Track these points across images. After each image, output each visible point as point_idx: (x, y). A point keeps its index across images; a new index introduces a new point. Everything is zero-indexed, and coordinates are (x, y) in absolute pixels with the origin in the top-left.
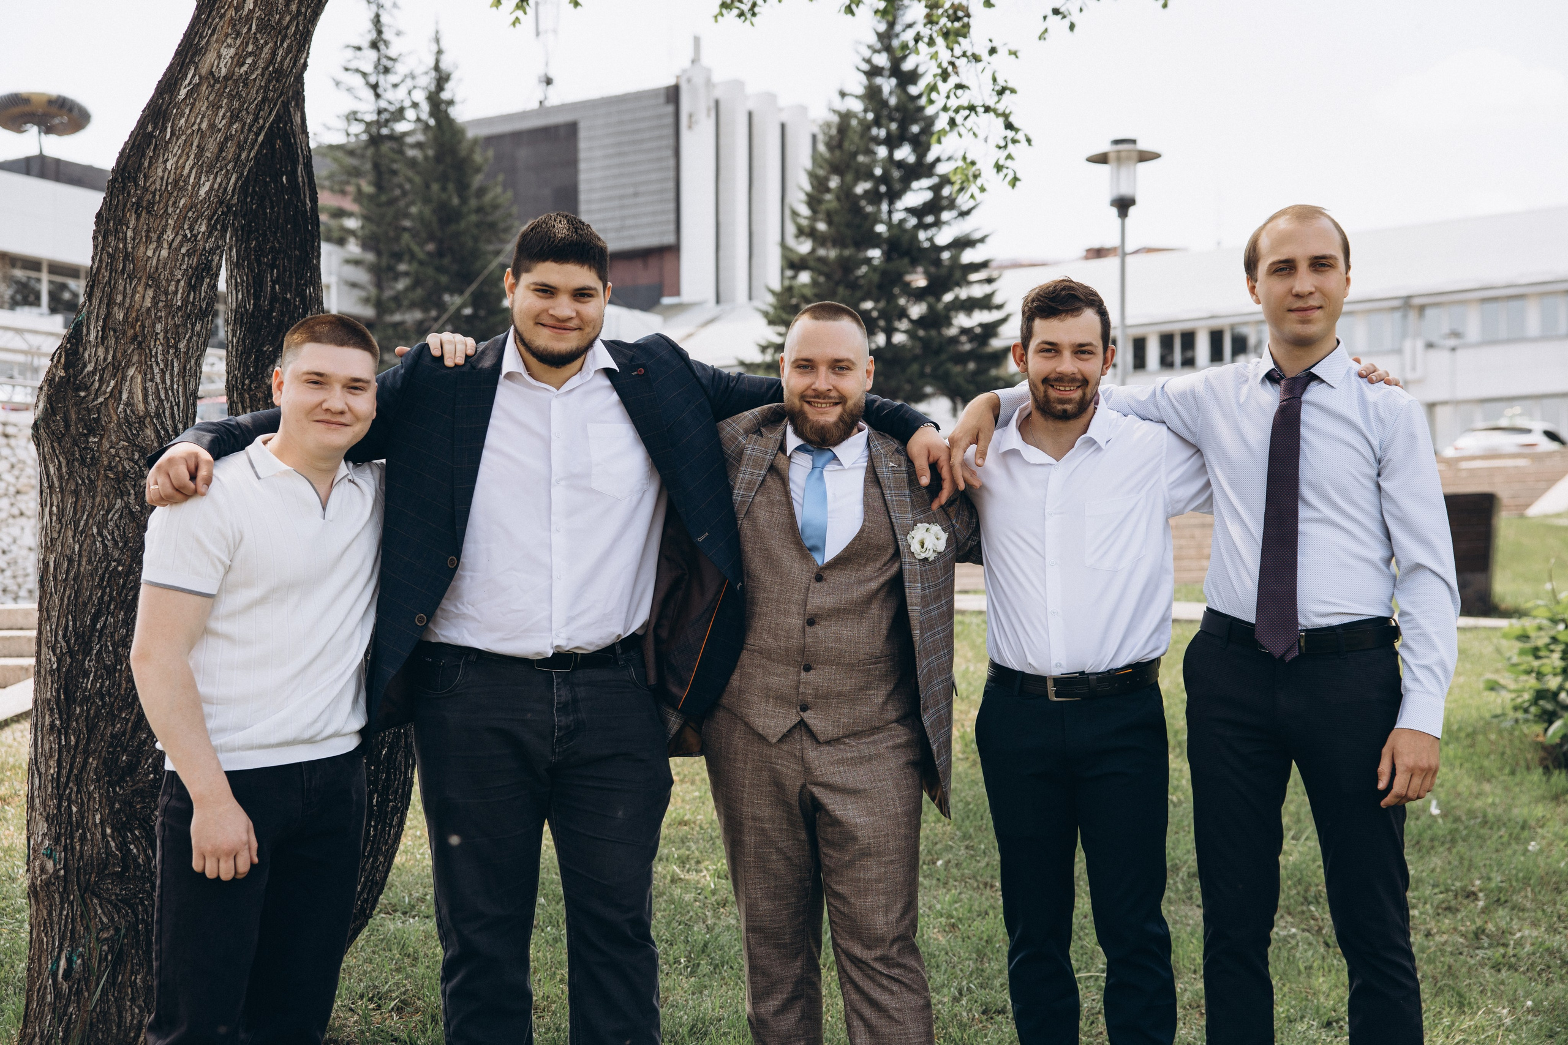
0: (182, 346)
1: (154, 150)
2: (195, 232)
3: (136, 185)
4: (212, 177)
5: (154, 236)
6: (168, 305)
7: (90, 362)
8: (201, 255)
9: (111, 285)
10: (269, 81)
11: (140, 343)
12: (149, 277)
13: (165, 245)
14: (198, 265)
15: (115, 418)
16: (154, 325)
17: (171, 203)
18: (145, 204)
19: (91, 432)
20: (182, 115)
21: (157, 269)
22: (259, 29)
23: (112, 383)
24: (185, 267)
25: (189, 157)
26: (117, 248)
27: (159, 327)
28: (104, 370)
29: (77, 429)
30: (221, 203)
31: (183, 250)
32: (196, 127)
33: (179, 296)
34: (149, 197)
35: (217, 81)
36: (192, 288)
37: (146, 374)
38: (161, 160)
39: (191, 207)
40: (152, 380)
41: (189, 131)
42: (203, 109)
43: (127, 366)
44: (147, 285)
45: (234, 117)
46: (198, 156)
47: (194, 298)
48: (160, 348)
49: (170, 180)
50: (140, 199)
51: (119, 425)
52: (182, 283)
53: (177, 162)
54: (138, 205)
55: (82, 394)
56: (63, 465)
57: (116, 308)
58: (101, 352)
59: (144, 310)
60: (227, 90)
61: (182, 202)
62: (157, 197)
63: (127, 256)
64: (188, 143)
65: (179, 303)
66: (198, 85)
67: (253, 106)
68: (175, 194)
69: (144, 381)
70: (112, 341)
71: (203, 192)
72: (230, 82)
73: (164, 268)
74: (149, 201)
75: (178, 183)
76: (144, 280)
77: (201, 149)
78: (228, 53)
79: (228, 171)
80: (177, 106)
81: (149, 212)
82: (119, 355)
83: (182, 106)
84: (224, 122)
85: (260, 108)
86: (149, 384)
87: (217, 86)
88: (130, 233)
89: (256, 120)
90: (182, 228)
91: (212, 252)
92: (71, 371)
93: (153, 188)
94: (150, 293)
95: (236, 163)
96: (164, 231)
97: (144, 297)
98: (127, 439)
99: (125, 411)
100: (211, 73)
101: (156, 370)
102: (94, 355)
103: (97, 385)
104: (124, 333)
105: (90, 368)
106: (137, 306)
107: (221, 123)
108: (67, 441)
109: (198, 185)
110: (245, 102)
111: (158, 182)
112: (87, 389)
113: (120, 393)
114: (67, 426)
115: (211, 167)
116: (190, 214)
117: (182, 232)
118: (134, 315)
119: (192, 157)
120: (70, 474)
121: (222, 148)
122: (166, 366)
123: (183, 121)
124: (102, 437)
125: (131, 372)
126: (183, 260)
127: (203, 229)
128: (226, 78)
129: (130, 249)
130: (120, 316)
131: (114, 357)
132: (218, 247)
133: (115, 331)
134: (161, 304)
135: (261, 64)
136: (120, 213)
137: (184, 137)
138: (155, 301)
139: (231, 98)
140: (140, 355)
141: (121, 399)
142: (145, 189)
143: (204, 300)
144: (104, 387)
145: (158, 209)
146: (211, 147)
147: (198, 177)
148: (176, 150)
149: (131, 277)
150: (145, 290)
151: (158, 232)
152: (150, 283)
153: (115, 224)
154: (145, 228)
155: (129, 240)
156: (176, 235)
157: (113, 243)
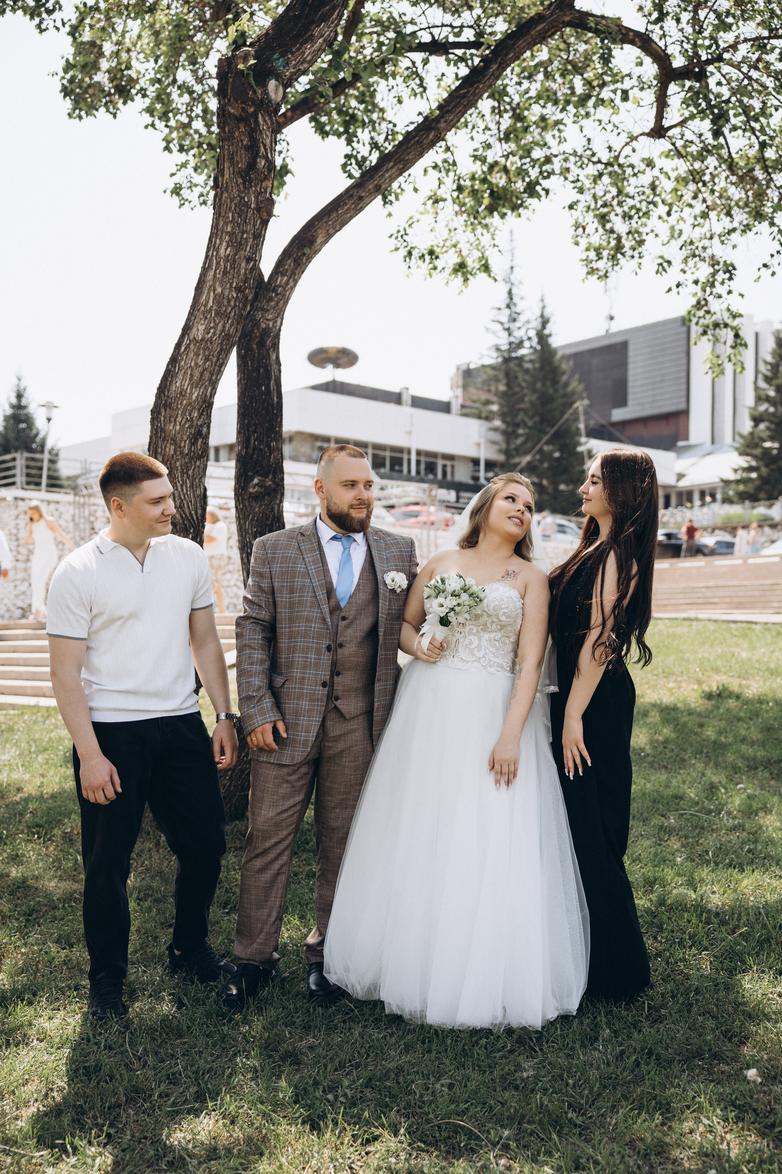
0: (190, 472)
1: (172, 379)
2: (192, 417)
3: (165, 394)
4: (198, 389)
5: (173, 420)
6: (182, 453)
9: (156, 444)
10: (223, 341)
12: (172, 439)
13: (178, 424)
14: (195, 433)
17: (179, 403)
18: (168, 404)
20: (183, 360)
21: (175, 435)
22: (216, 315)
24: (188, 434)
25: (186, 380)
26: (158, 426)
27: (178, 464)
30: (204, 402)
31: (187, 426)
32: (189, 365)
33: (187, 448)
34: (170, 400)
35: (197, 342)
36: (193, 444)
38: (174, 382)
39: (189, 404)
41: (186, 368)
42: (192, 356)
44: (171, 444)
45: (207, 359)
46: (191, 379)
47: (195, 449)
49: (179, 392)
50: (166, 402)
52: (187, 442)
53: (181, 383)
54: (165, 405)
59: (170, 455)
61: (184, 402)
62: (173, 400)
63: (161, 432)
64: (186, 373)
65: (187, 452)
66: (189, 344)
67: (216, 353)
68: (181, 398)
71: (194, 397)
72: (203, 342)
73: (178, 435)
74: (170, 403)
75: (182, 393)
77: (192, 375)
78: (202, 328)
80: (181, 355)
81: (170, 408)
83: (183, 355)
84: (202, 362)
85: (220, 353)
87: (198, 345)
88: (163, 419)
89: (218, 360)
90: (185, 415)
91: (201, 426)
93: (171, 397)
94: (173, 447)
95: (210, 382)
96: (177, 417)
97: (170, 449)
100: (195, 338)
106: (167, 454)
107: (200, 363)
109: (191, 393)
110: (211, 352)
111: (174, 393)
115: (197, 384)
116: (189, 408)
117: (185, 417)
118: (166, 458)
119: (188, 380)
121: (202, 374)
123: (183, 363)
126: (187, 431)
127: (196, 415)
128: (202, 340)
129: (163, 426)
132: (205, 423)
134: (178, 453)
135: (218, 332)
136: (158, 409)
137: (184, 371)
138: (175, 451)
139: (204, 349)
142: (168, 397)
145: (174, 406)
146: (197, 374)
147: (191, 390)
148: (180, 377)
149: (164, 440)
150: (170, 446)
151: (174, 418)
152: (172, 442)
153: (157, 414)
154: (168, 415)
155: (162, 422)
156: (183, 418)
157: (156, 424)
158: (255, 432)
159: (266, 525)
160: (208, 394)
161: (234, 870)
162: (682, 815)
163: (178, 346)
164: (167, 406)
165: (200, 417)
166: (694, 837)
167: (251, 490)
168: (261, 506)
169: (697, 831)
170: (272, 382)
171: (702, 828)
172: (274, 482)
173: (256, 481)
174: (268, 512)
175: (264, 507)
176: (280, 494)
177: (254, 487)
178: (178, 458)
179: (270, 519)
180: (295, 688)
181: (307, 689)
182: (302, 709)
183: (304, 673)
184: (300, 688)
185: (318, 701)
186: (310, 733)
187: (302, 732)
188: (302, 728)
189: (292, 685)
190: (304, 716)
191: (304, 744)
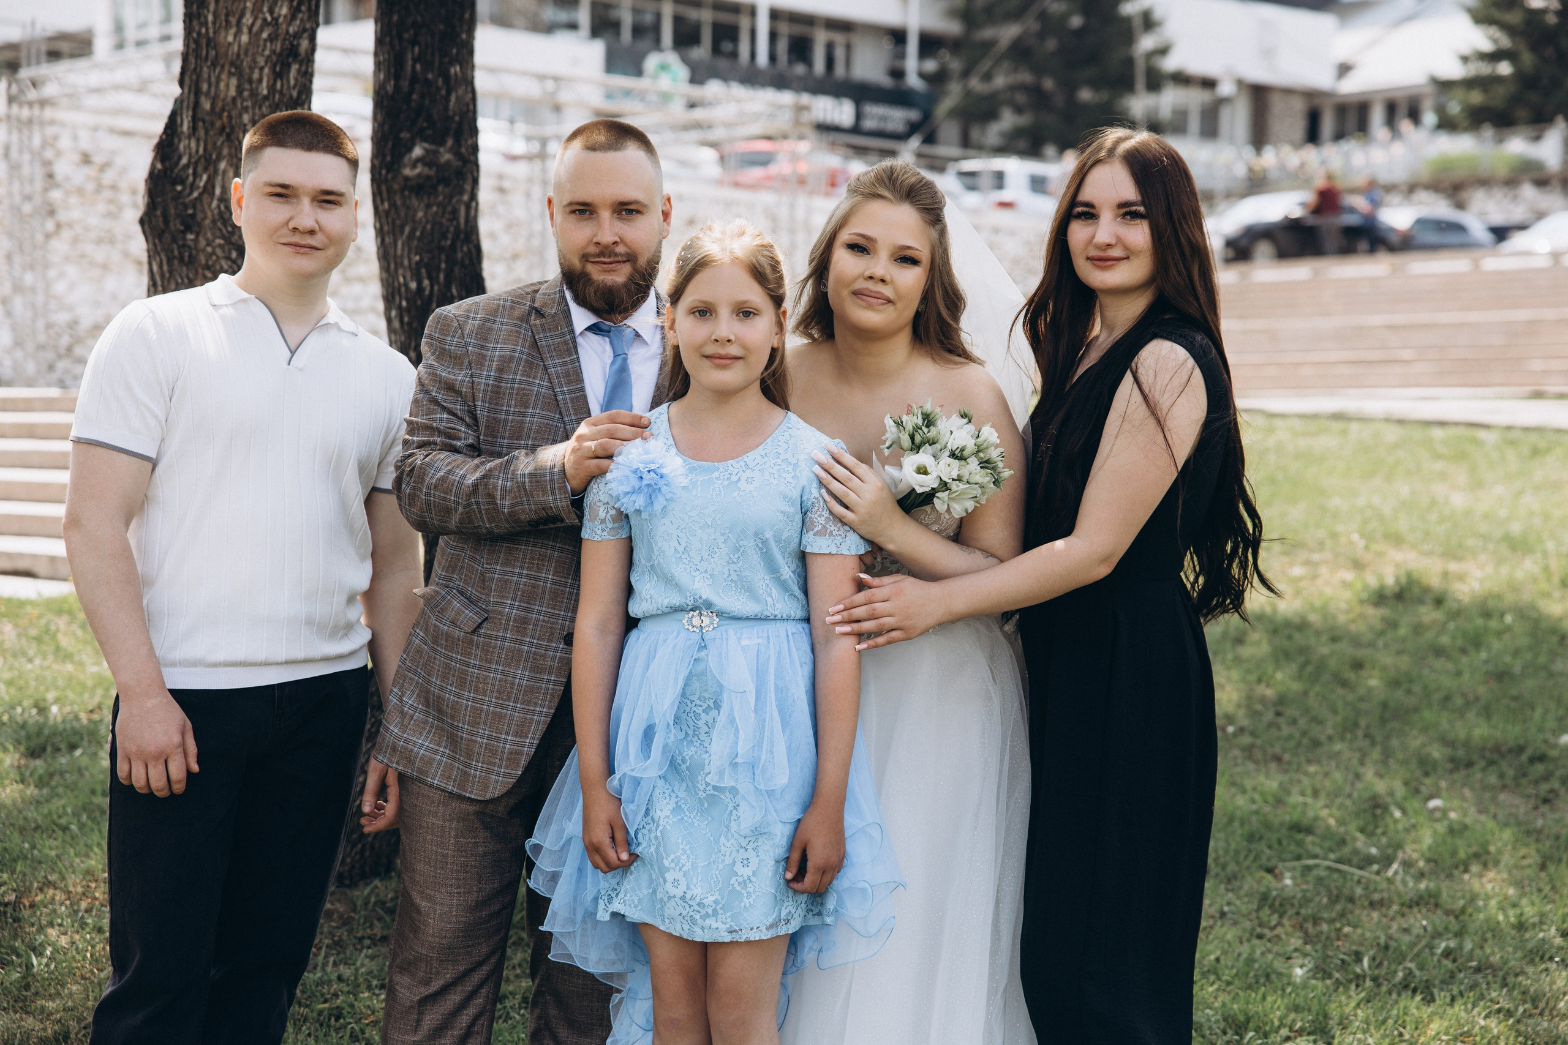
2: (275, 15)
5: (233, 20)
6: (254, 94)
7: (185, 153)
8: (285, 39)
9: (197, 70)
11: (228, 136)
12: (232, 64)
13: (245, 30)
14: (282, 50)
15: (209, 214)
16: (240, 116)
19: (188, 229)
21: (238, 55)
23: (205, 177)
24: (267, 52)
26: (199, 33)
28: (196, 163)
29: (175, 225)
31: (265, 35)
33: (264, 84)
36: (279, 74)
43: (219, 158)
44: (230, 74)
47: (282, 86)
51: (214, 222)
52: (266, 70)
55: (179, 188)
56: (165, 262)
57: (203, 99)
58: (193, 144)
59: (229, 99)
63: (208, 45)
65: (265, 92)
70: (201, 133)
73: (246, 54)
82: (210, 147)
88: (210, 18)
90: (261, 11)
91: (297, 36)
92: (167, 164)
94: (234, 82)
96: (242, 15)
97: (227, 86)
98: (223, 237)
99: (219, 207)
102: (188, 147)
103: (191, 179)
104: (213, 124)
105: (184, 161)
106: (222, 96)
108: (167, 237)
112: (182, 182)
113: (213, 187)
114: (166, 221)
117: (261, 16)
118: (220, 104)
120: (171, 272)
124: (198, 234)
125: (223, 165)
126: (265, 46)
127: (284, 11)
129: (211, 34)
130: (207, 105)
131: (205, 149)
132: (305, 30)
133: (204, 121)
134: (246, 94)
138: (240, 90)
140: (230, 148)
141: (213, 194)
143: (294, 88)
144: (198, 180)
149: (214, 65)
150: (229, 78)
151: (237, 16)
152: (233, 70)
153: (198, 7)
154: (224, 11)
155: (210, 25)
156: (256, 19)
157: (197, 28)
158: (414, 42)
159: (441, 249)
161: (369, 988)
162: (1309, 868)
165: (293, 17)
166: (1331, 921)
167: (407, 172)
168: (428, 206)
169: (1338, 907)
171: (1351, 900)
172: (458, 155)
173: (417, 152)
174: (444, 221)
175: (435, 209)
176: (470, 180)
177: (414, 166)
178: (245, 104)
179: (450, 236)
180: (504, 639)
181: (531, 644)
182: (513, 684)
183: (528, 610)
184: (515, 641)
185: (550, 673)
186: (527, 737)
187: (507, 734)
188: (509, 725)
189: (498, 631)
190: (516, 701)
191: (509, 759)
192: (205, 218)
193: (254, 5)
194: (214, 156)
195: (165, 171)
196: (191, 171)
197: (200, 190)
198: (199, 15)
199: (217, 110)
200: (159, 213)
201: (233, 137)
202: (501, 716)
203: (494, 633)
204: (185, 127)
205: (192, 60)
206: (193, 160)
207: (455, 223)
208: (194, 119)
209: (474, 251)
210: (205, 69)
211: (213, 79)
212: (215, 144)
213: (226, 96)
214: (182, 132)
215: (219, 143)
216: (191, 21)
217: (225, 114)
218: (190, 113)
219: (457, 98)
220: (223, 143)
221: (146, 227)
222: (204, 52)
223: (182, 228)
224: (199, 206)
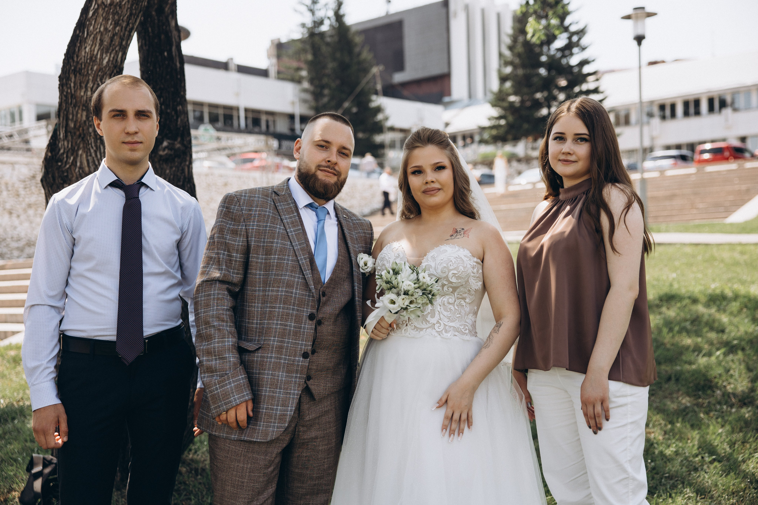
1: (80, 43)
3: (73, 61)
4: (108, 55)
5: (83, 85)
7: (62, 148)
9: (67, 110)
10: (132, 5)
11: (83, 138)
12: (84, 105)
13: (89, 89)
15: (75, 175)
16: (88, 129)
17: (90, 68)
18: (78, 69)
19: (65, 182)
20: (91, 24)
21: (87, 101)
23: (72, 158)
25: (96, 45)
26: (67, 92)
28: (68, 152)
29: (58, 181)
30: (115, 67)
32: (98, 30)
34: (79, 66)
35: (106, 6)
37: (87, 153)
38: (83, 47)
39: (100, 70)
40: (91, 155)
41: (95, 32)
42: (101, 20)
43: (79, 149)
44: (83, 110)
45: (116, 24)
46: (101, 44)
48: (93, 140)
49: (88, 57)
50: (75, 67)
53: (91, 48)
54: (74, 70)
55: (60, 164)
57: (70, 122)
58: (66, 143)
59: (82, 121)
60: (111, 11)
61: (95, 68)
62: (83, 66)
63: (72, 97)
64: (95, 38)
66: (98, 9)
67: (125, 18)
68: (91, 64)
69: (87, 156)
70: (70, 138)
71: (105, 62)
72: (112, 7)
74: (79, 69)
75: (92, 58)
76: (81, 107)
77: (102, 41)
79: (116, 51)
80: (89, 20)
81: (80, 74)
82: (74, 144)
83: (91, 20)
84: (111, 27)
85: (129, 18)
86: (89, 158)
87: (106, 9)
88: (72, 85)
89: (128, 24)
90: (96, 80)
92: (53, 153)
93: (81, 62)
94: (85, 113)
95: (120, 47)
96: (88, 82)
97: (82, 116)
99: (79, 171)
100: (103, 3)
101: (92, 151)
102: (63, 145)
103: (65, 159)
104: (75, 133)
105: (62, 151)
106: (79, 120)
107: (110, 28)
108: (55, 187)
109: (102, 59)
110: (121, 16)
111: (83, 58)
112: (61, 161)
113: (76, 162)
114: (54, 179)
115: (107, 49)
116: (100, 73)
117: (96, 83)
118: (78, 124)
119: (98, 45)
121: (112, 39)
122: (97, 148)
123: (92, 28)
125: (80, 152)
128: (111, 4)
129: (73, 92)
130: (72, 125)
131: (72, 145)
133: (71, 133)
136: (67, 75)
137: (93, 36)
138: (88, 117)
139: (114, 14)
140: (84, 144)
141: (76, 165)
142: (78, 62)
144: (68, 160)
145: (84, 72)
146: (107, 39)
147: (102, 55)
148: (90, 42)
149: (75, 106)
150: (82, 112)
151: (85, 83)
152: (84, 108)
153: (66, 81)
154: (79, 81)
155: (72, 88)
156: (94, 84)
157: (66, 90)
160: (119, 59)
163: (85, 11)
164: (77, 71)
167: (162, 153)
168: (171, 168)
170: (174, 48)
172: (183, 145)
173: (165, 144)
174: (179, 174)
175: (174, 169)
176: (188, 156)
177: (164, 150)
178: (90, 123)
179: (182, 180)
180: (271, 357)
181: (285, 359)
182: (278, 380)
183: (282, 342)
184: (277, 358)
185: (297, 373)
186: (288, 407)
187: (278, 406)
188: (278, 401)
189: (268, 354)
190: (280, 388)
191: (280, 419)
192: (73, 177)
193: (93, 78)
194: (76, 148)
195: (52, 157)
196: (65, 156)
197: (70, 164)
198: (67, 84)
199: (77, 127)
200: (50, 176)
201: (85, 139)
202: (273, 397)
203: (266, 355)
204: (62, 136)
205: (64, 105)
206: (66, 151)
207: (183, 175)
208: (66, 132)
209: (192, 186)
210: (71, 109)
211: (75, 113)
212: (76, 143)
213: (81, 120)
214: (60, 138)
215: (78, 142)
216: (62, 87)
217: (81, 129)
218: (64, 129)
219: (181, 120)
220: (80, 142)
221: (44, 183)
222: (70, 101)
223: (62, 182)
224: (69, 171)
